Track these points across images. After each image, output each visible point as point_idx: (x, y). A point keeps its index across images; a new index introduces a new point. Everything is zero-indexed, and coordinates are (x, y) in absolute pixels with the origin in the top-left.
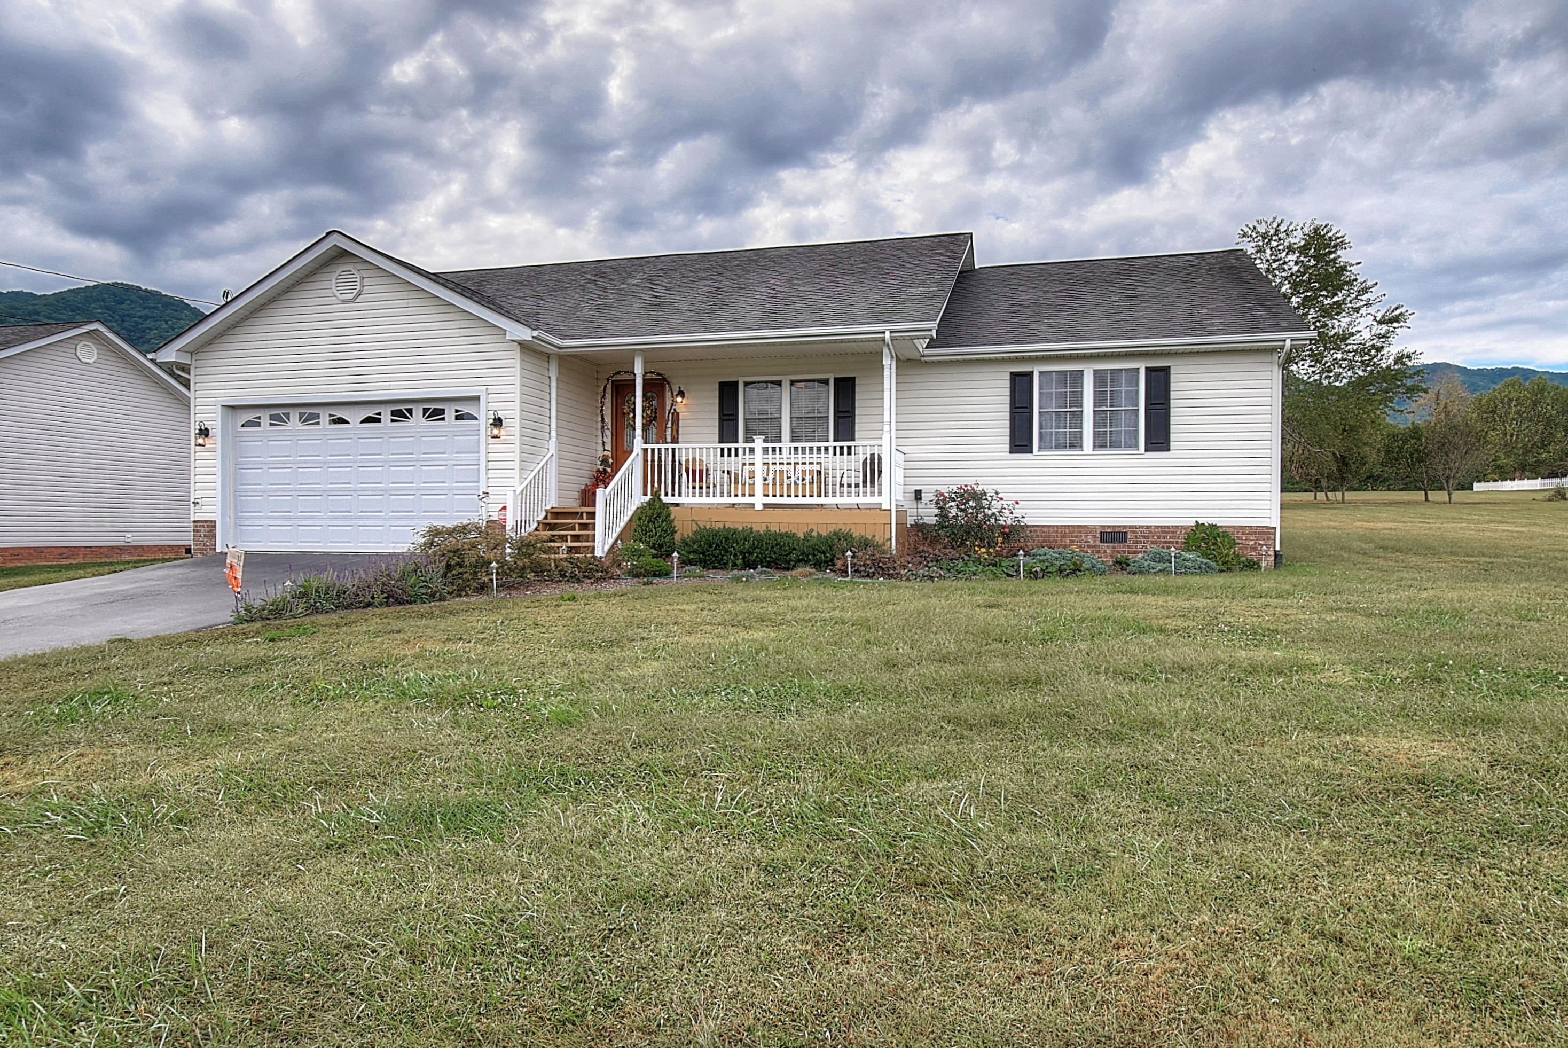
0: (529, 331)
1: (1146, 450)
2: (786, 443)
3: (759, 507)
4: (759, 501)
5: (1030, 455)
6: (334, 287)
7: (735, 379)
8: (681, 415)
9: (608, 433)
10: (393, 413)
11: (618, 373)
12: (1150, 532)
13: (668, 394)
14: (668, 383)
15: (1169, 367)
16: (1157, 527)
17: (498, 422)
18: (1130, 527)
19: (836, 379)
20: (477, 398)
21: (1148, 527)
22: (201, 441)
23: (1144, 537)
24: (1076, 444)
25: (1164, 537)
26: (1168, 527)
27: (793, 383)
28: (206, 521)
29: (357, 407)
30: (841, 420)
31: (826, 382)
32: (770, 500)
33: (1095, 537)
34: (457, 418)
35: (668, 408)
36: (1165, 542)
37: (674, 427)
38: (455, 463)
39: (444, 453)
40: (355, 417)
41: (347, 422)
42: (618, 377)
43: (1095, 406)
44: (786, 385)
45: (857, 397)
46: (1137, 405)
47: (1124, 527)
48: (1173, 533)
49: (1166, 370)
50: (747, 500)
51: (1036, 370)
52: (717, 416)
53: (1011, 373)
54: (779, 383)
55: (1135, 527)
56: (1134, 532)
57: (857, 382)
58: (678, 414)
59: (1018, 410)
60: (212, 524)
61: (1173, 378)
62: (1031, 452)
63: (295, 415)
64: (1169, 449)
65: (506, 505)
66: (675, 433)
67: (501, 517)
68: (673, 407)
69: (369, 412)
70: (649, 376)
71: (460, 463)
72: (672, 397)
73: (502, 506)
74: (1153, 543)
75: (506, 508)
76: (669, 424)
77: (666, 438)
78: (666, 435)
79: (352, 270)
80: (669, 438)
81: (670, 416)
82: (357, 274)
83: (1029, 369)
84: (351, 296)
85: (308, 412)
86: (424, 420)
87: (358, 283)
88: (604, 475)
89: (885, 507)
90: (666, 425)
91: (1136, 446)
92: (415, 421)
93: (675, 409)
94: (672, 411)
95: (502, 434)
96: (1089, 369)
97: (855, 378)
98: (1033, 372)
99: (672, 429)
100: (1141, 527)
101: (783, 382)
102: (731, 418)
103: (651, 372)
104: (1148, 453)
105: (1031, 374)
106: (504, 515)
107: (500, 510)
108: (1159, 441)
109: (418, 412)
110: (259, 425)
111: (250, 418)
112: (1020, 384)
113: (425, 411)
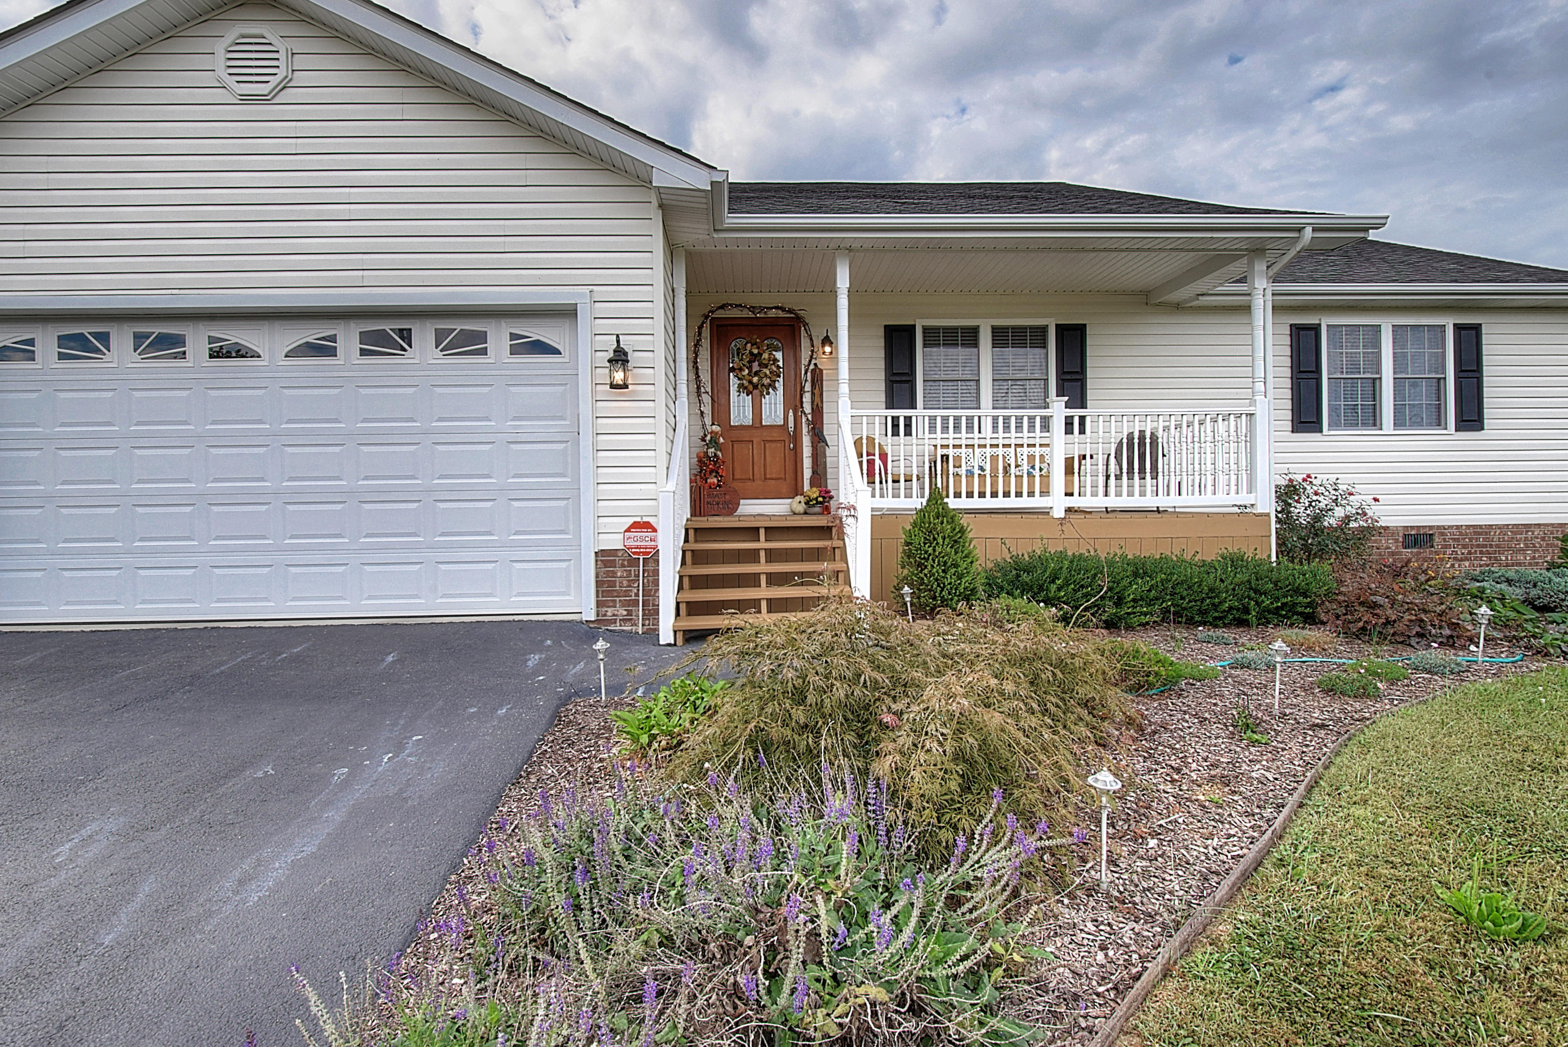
1: (1456, 430)
3: (1059, 513)
4: (1057, 503)
5: (1319, 434)
6: (223, 64)
7: (912, 323)
8: (824, 372)
9: (706, 399)
10: (367, 337)
11: (723, 307)
12: (1461, 534)
13: (805, 343)
14: (805, 324)
15: (1480, 325)
16: (1468, 527)
17: (620, 358)
18: (1438, 527)
19: (1059, 326)
20: (571, 309)
21: (1458, 527)
23: (1454, 540)
24: (1374, 420)
25: (1477, 539)
26: (1480, 526)
27: (997, 330)
29: (277, 325)
30: (1066, 384)
31: (1041, 331)
32: (1075, 501)
33: (1397, 541)
34: (514, 351)
35: (805, 362)
36: (1478, 546)
38: (512, 437)
39: (487, 419)
40: (272, 345)
41: (259, 356)
42: (720, 314)
43: (1395, 373)
44: (987, 333)
45: (1089, 353)
46: (1444, 372)
47: (1431, 527)
48: (1486, 533)
49: (1477, 328)
50: (1037, 502)
51: (1326, 321)
52: (882, 376)
53: (1293, 326)
54: (976, 330)
55: (1442, 527)
56: (1442, 534)
57: (1089, 331)
58: (821, 371)
59: (1304, 375)
61: (1485, 339)
62: (1321, 431)
63: (122, 337)
64: (1483, 429)
65: (645, 519)
66: (817, 399)
67: (630, 543)
68: (813, 362)
69: (311, 333)
70: (773, 313)
71: (523, 438)
72: (813, 346)
73: (631, 521)
74: (1464, 547)
75: (647, 526)
76: (808, 387)
77: (802, 407)
78: (802, 403)
79: (265, 35)
80: (807, 408)
81: (809, 374)
82: (279, 44)
83: (1317, 322)
84: (263, 89)
85: (157, 331)
86: (438, 353)
87: (282, 63)
88: (715, 463)
89: (1259, 510)
90: (802, 388)
91: (1439, 421)
92: (418, 354)
93: (815, 364)
94: (812, 367)
95: (630, 381)
96: (1387, 324)
97: (1085, 325)
98: (1319, 325)
99: (813, 394)
100: (1449, 527)
101: (981, 330)
102: (904, 378)
103: (777, 308)
104: (1458, 433)
105: (1316, 329)
106: (640, 539)
107: (628, 530)
108: (1471, 418)
109: (424, 336)
110: (31, 356)
111: (9, 344)
112: (1304, 341)
113: (441, 335)
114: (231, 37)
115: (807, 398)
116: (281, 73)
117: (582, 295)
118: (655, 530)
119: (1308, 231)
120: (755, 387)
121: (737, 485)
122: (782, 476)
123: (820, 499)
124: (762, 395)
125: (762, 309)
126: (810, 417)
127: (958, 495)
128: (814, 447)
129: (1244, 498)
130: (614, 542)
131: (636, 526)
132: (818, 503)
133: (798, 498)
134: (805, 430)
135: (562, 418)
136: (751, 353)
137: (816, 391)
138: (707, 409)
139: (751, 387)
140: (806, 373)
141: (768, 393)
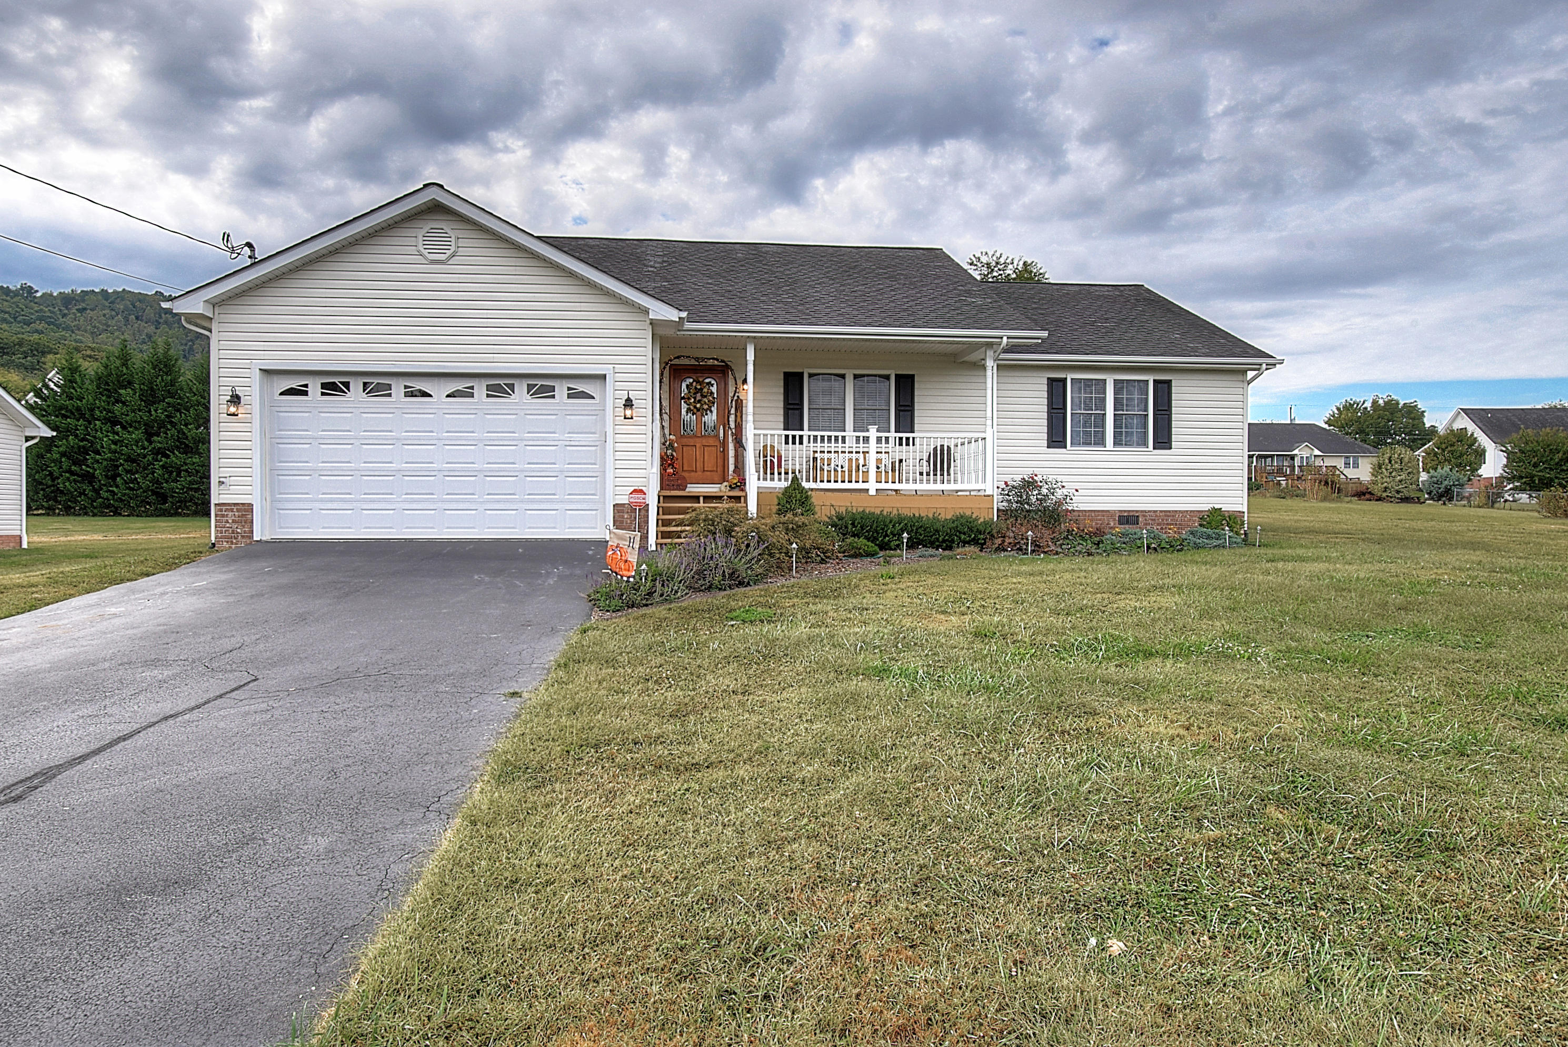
0: (676, 311)
1: (1154, 449)
2: (850, 433)
3: (872, 492)
4: (872, 486)
5: (1064, 450)
6: (421, 243)
7: (801, 370)
8: (744, 402)
9: (666, 416)
10: (489, 388)
11: (678, 357)
12: (1156, 516)
13: (731, 382)
14: (732, 370)
15: (1171, 380)
16: (1161, 511)
17: (629, 404)
18: (1142, 511)
19: (896, 375)
20: (604, 377)
21: (1155, 511)
22: (233, 409)
23: (1152, 520)
24: (1101, 442)
25: (1167, 520)
26: (1169, 511)
27: (856, 377)
28: (235, 504)
29: (442, 380)
30: (901, 413)
31: (887, 377)
32: (883, 486)
33: (1115, 520)
34: (569, 396)
35: (731, 394)
36: (1167, 524)
37: (739, 414)
38: (567, 443)
39: (554, 433)
40: (440, 390)
41: (430, 396)
42: (677, 362)
43: (1115, 410)
44: (849, 379)
45: (916, 393)
46: (1147, 411)
47: (1137, 511)
48: (1173, 516)
49: (1169, 383)
50: (861, 486)
51: (1070, 376)
52: (781, 404)
53: (1048, 379)
54: (843, 376)
55: (1145, 511)
56: (1144, 516)
57: (916, 379)
58: (742, 401)
59: (1055, 411)
60: (248, 508)
61: (1174, 390)
62: (1065, 447)
63: (357, 385)
64: (1171, 448)
65: (640, 488)
66: (739, 419)
67: (632, 500)
68: (737, 394)
69: (460, 385)
70: (711, 362)
71: (573, 443)
72: (736, 384)
73: (632, 489)
74: (1158, 524)
75: (641, 491)
76: (733, 411)
77: (729, 424)
78: (729, 421)
79: (444, 228)
80: (732, 425)
81: (734, 403)
82: (451, 233)
83: (1065, 376)
84: (443, 257)
85: (376, 382)
86: (528, 397)
87: (453, 243)
88: (672, 459)
89: (988, 492)
90: (729, 412)
91: (1145, 444)
92: (518, 398)
93: (738, 397)
94: (736, 398)
95: (634, 415)
96: (1110, 379)
97: (913, 376)
98: (1066, 379)
99: (736, 416)
100: (1150, 511)
101: (847, 376)
102: (795, 407)
103: (713, 359)
104: (1156, 451)
105: (1064, 381)
106: (637, 498)
107: (631, 494)
108: (1163, 441)
109: (521, 388)
110: (305, 393)
111: (294, 386)
112: (1056, 389)
113: (530, 387)
114: (427, 229)
115: (732, 418)
116: (453, 249)
117: (609, 369)
118: (645, 494)
119: (1005, 339)
120: (698, 410)
121: (686, 475)
122: (715, 469)
123: (739, 484)
124: (702, 415)
125: (703, 359)
126: (734, 431)
127: (808, 480)
128: (736, 451)
129: (980, 486)
130: (624, 500)
131: (635, 491)
132: (737, 486)
133: (725, 484)
134: (730, 439)
135: (594, 433)
136: (696, 388)
138: (666, 424)
139: (695, 411)
140: (732, 402)
141: (707, 414)
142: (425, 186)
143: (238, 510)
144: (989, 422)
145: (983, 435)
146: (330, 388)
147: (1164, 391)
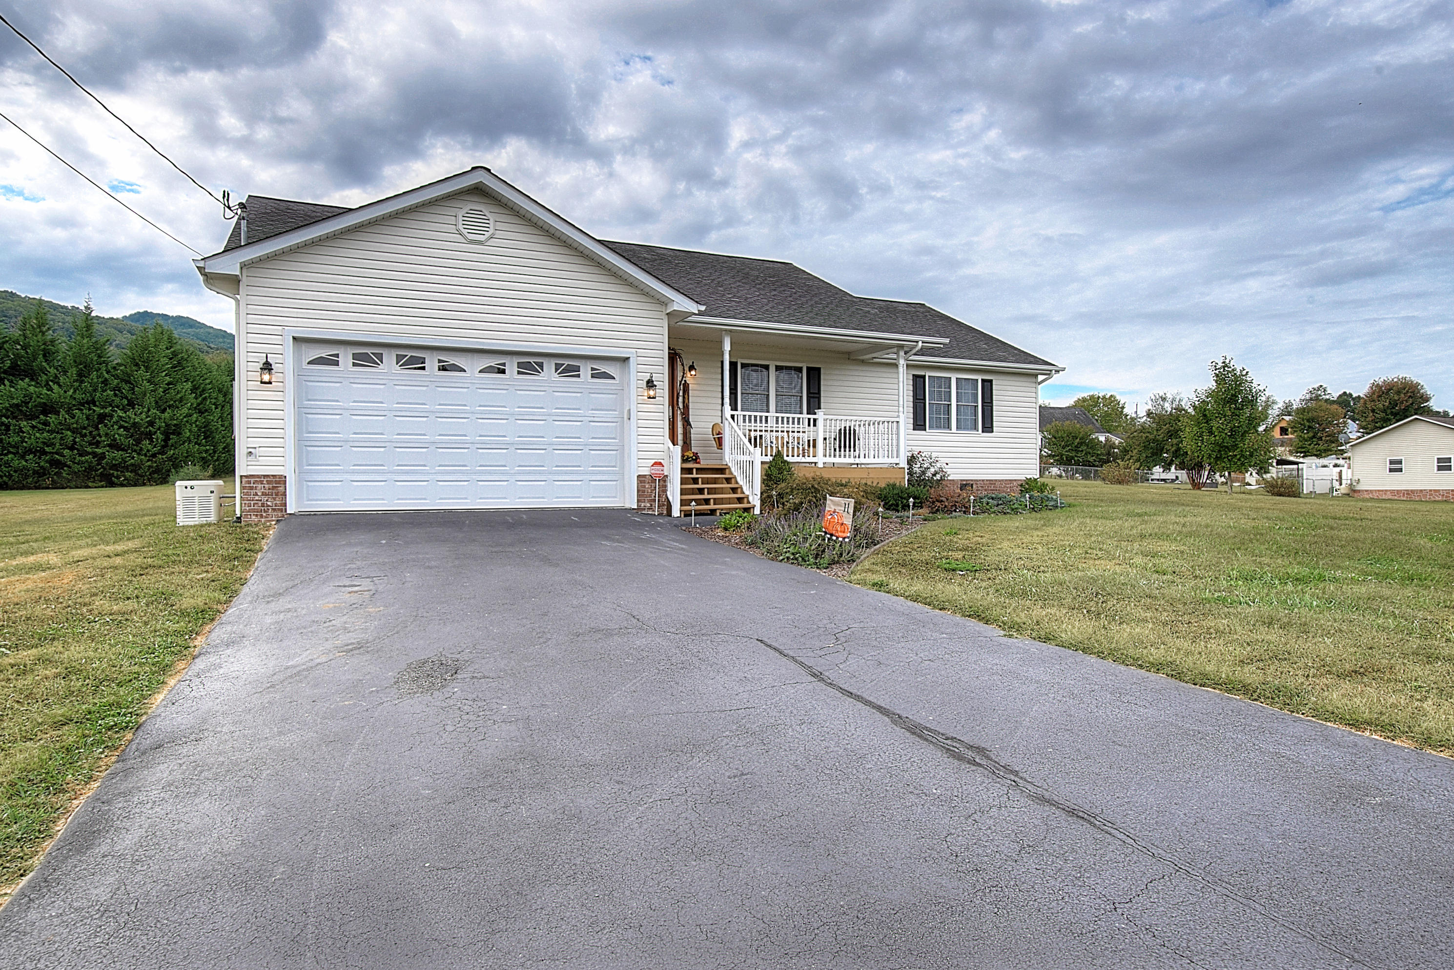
1: (983, 432)
2: (772, 414)
3: (820, 465)
4: (821, 460)
5: (923, 432)
6: (461, 222)
7: (735, 361)
8: (690, 385)
10: (520, 365)
12: (985, 484)
13: (678, 367)
14: (680, 357)
16: (987, 481)
17: (651, 384)
18: (975, 480)
19: (808, 368)
20: (627, 359)
21: (983, 480)
22: (266, 378)
23: (982, 487)
24: (948, 426)
25: (991, 487)
26: (992, 480)
27: (778, 368)
28: (265, 476)
29: (476, 355)
30: (812, 400)
31: (799, 370)
32: (828, 460)
33: (958, 487)
34: (593, 376)
35: (679, 379)
36: (992, 490)
38: (592, 419)
39: (579, 409)
40: (473, 366)
41: (465, 371)
43: (957, 402)
44: (772, 369)
45: (822, 383)
46: (977, 403)
47: (972, 480)
48: (995, 484)
49: (991, 381)
50: (811, 459)
51: (928, 374)
53: (913, 375)
54: (767, 367)
55: (977, 480)
56: (976, 484)
57: (821, 372)
58: (688, 384)
59: (919, 401)
60: (281, 480)
61: (994, 387)
62: (926, 430)
63: (390, 358)
64: (992, 432)
65: (659, 461)
66: (686, 400)
67: (653, 472)
68: (684, 379)
69: (494, 362)
71: (596, 419)
72: (684, 370)
73: (653, 461)
74: (985, 490)
75: (660, 464)
76: (681, 394)
77: (678, 404)
78: (677, 402)
79: (483, 210)
80: (681, 405)
81: (682, 386)
82: (489, 215)
83: (923, 374)
84: (481, 238)
85: (410, 354)
86: (556, 375)
87: (491, 226)
89: (901, 466)
90: (678, 394)
91: (976, 428)
92: (546, 375)
93: (685, 381)
94: (683, 382)
95: (656, 396)
96: (954, 377)
97: (818, 368)
98: (925, 376)
99: (684, 397)
100: (980, 480)
101: (770, 367)
104: (983, 434)
105: (924, 377)
106: (657, 470)
107: (652, 466)
108: (988, 427)
109: (549, 366)
110: (337, 364)
111: (323, 355)
112: (918, 382)
113: (558, 367)
114: (466, 209)
115: (681, 399)
116: (491, 231)
117: (632, 353)
118: (663, 466)
119: (920, 343)
123: (694, 457)
126: (681, 410)
128: (684, 428)
129: (895, 460)
130: (645, 471)
131: (656, 464)
132: (693, 460)
134: (679, 418)
135: (615, 410)
137: (686, 396)
140: (680, 385)
142: (473, 168)
143: (268, 482)
144: (901, 409)
145: (897, 420)
146: (361, 360)
147: (988, 385)
